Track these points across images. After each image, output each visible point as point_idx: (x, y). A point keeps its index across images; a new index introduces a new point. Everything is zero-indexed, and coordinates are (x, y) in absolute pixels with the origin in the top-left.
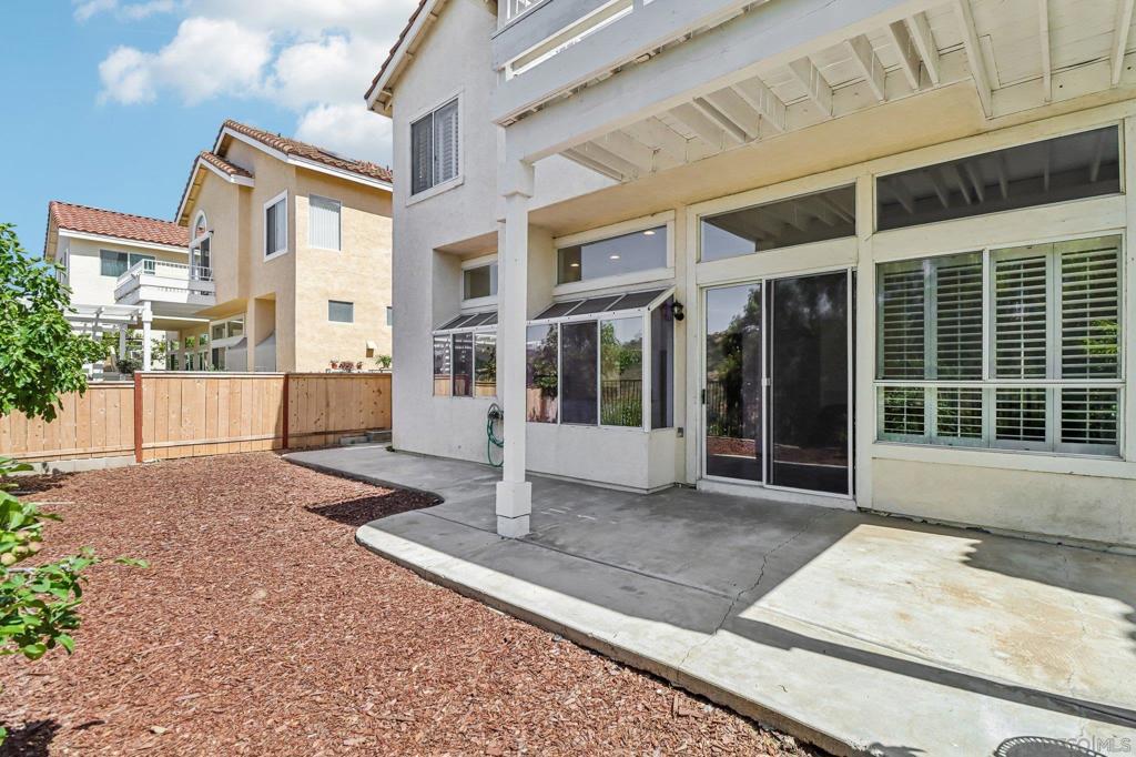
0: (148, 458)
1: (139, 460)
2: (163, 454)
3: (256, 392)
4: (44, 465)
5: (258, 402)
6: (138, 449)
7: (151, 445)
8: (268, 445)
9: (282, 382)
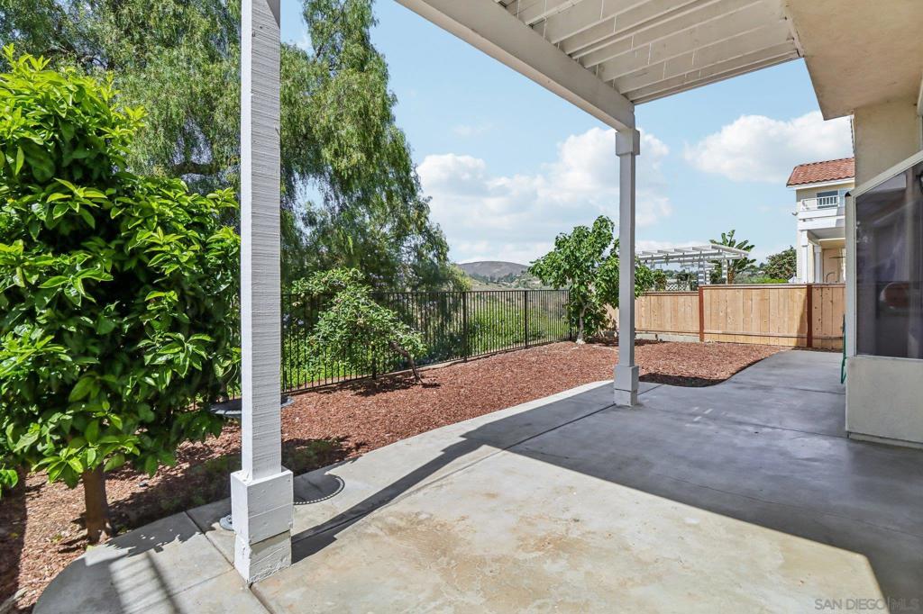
0: (707, 339)
1: (702, 339)
2: (716, 338)
3: (782, 299)
4: (656, 336)
5: (784, 306)
6: (701, 333)
7: (709, 331)
8: (793, 342)
9: (805, 291)
